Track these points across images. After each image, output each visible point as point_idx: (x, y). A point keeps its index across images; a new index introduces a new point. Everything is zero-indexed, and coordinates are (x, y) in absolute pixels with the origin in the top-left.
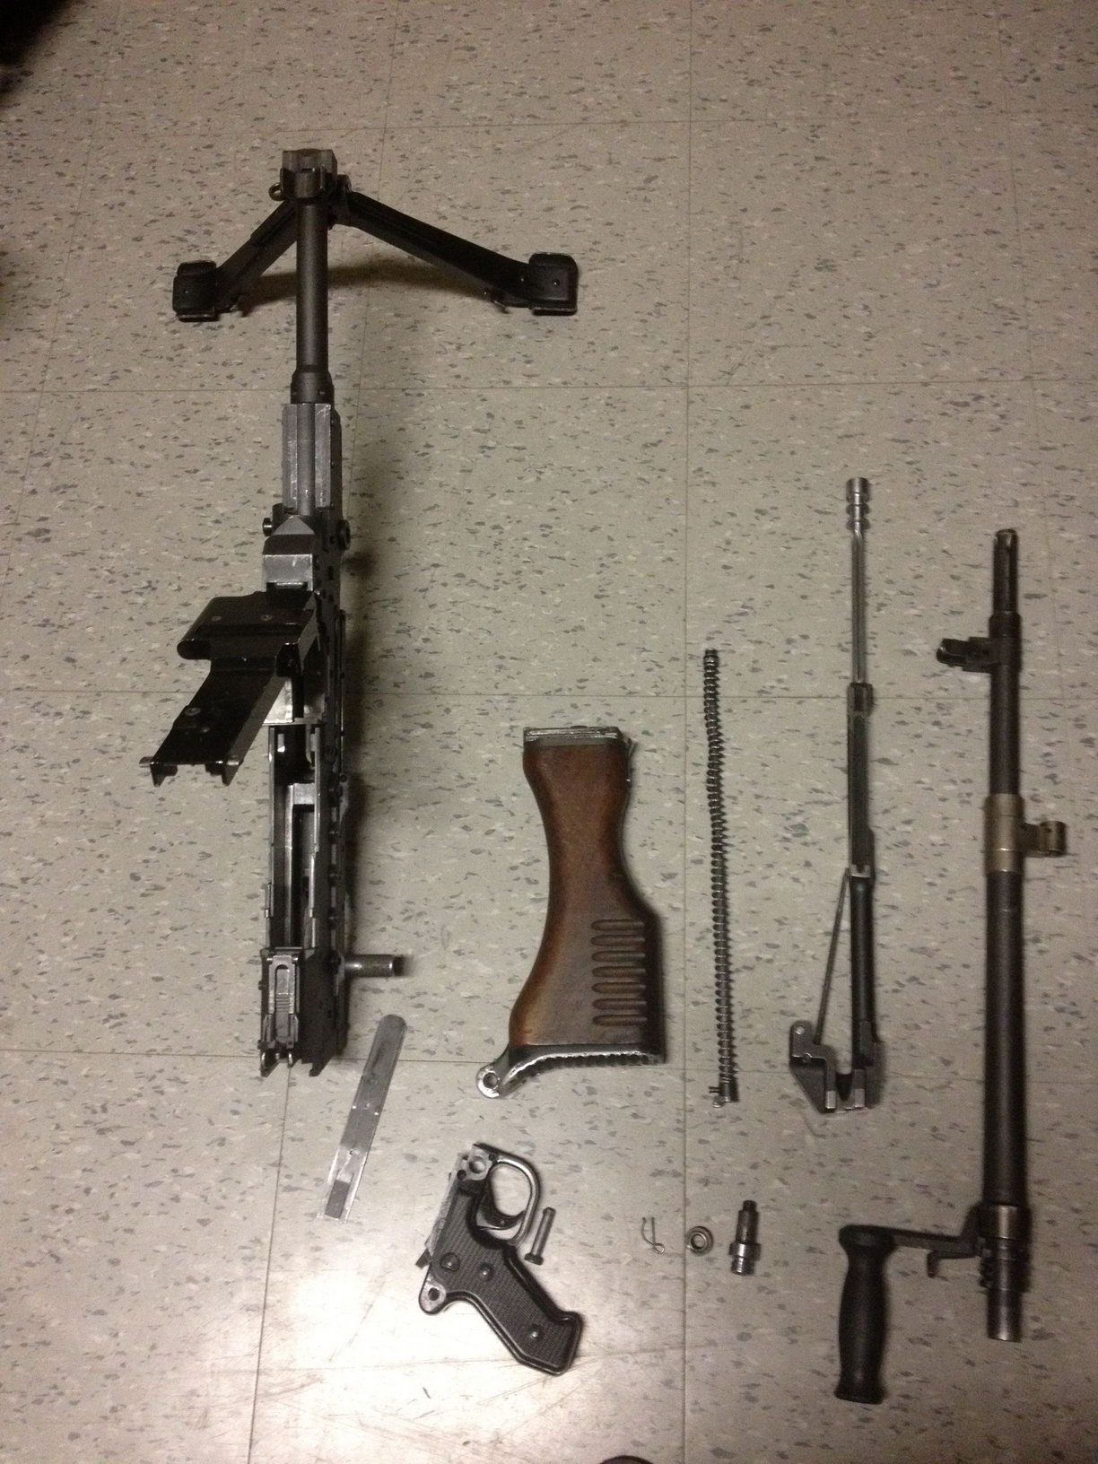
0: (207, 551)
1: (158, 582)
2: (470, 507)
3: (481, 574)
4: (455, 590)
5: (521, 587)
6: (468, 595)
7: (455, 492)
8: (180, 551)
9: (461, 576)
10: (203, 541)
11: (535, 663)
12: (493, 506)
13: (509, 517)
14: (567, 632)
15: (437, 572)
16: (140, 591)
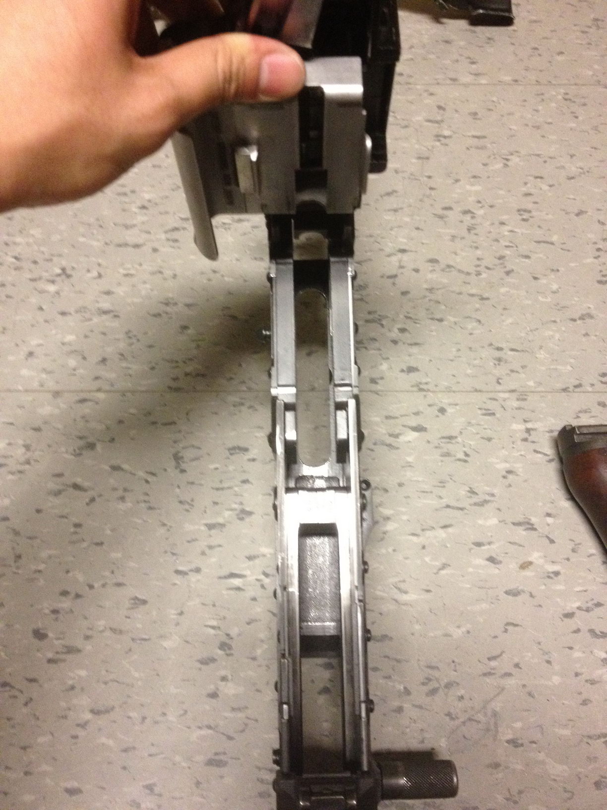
0: (131, 236)
1: (73, 268)
2: (433, 193)
3: (458, 259)
4: (429, 276)
5: (508, 273)
6: (445, 281)
7: (413, 177)
8: (100, 237)
9: (433, 261)
10: (127, 227)
11: (542, 355)
12: (459, 191)
13: (479, 202)
14: (574, 320)
15: (405, 257)
16: (51, 278)
